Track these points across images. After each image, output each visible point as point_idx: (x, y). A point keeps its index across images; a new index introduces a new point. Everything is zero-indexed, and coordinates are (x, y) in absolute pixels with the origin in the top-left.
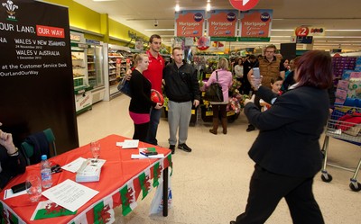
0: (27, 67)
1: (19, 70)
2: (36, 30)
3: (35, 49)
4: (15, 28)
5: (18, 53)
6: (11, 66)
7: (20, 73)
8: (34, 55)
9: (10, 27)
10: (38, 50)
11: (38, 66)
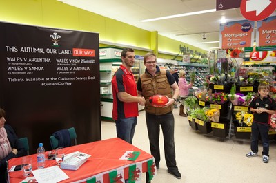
0: (63, 79)
1: (57, 81)
2: (72, 52)
3: (71, 66)
4: (57, 52)
5: (58, 69)
6: (52, 79)
7: (58, 84)
8: (69, 71)
9: (54, 51)
10: (73, 67)
11: (72, 79)
